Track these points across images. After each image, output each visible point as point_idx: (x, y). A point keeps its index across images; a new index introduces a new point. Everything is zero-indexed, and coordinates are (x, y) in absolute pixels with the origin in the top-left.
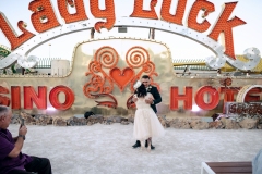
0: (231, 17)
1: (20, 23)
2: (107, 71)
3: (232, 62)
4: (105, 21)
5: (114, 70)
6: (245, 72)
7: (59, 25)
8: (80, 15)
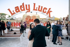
0: (50, 11)
1: (13, 11)
2: (29, 20)
3: (50, 18)
4: (28, 11)
5: (30, 20)
6: (52, 20)
7: (20, 11)
8: (24, 10)
